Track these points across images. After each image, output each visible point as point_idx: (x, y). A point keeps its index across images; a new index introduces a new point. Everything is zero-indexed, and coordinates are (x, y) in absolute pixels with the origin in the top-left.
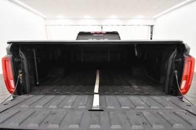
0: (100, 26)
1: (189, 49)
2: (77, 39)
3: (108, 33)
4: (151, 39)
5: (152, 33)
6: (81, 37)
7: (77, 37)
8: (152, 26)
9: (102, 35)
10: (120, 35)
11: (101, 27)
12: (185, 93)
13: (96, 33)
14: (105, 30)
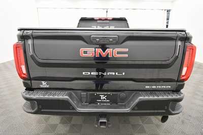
0: (104, 9)
1: (191, 37)
2: (78, 27)
3: (114, 19)
4: (167, 26)
5: (168, 19)
6: (83, 23)
7: (79, 23)
8: (168, 11)
9: (108, 21)
10: (128, 22)
11: (106, 10)
12: (186, 80)
13: (100, 19)
14: (111, 16)
